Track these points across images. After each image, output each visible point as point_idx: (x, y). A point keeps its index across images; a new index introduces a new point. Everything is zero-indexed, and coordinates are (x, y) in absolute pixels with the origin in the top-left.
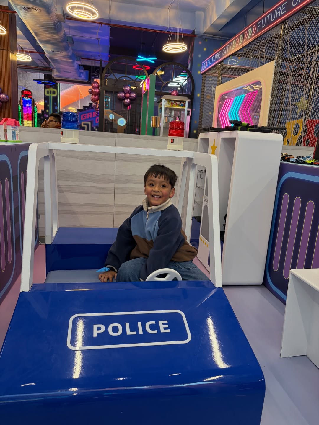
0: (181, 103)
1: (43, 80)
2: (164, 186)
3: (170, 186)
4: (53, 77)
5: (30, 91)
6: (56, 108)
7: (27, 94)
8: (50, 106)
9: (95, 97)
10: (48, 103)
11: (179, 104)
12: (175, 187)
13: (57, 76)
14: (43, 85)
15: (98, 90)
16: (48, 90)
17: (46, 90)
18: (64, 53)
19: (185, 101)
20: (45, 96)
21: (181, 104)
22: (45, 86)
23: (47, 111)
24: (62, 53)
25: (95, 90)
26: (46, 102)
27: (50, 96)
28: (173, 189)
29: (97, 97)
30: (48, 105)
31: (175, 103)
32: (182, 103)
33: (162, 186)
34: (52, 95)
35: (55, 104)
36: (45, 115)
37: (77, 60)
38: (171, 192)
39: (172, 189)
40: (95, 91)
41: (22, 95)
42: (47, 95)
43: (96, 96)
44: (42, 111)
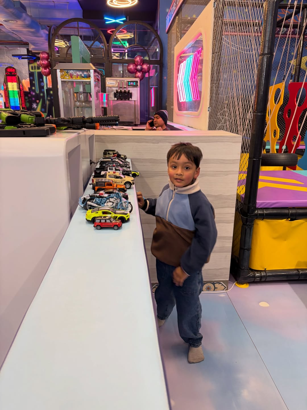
0: (83, 73)
1: (26, 55)
2: (187, 168)
3: (194, 166)
4: (31, 51)
5: (14, 68)
6: (42, 84)
7: (11, 71)
8: (36, 82)
9: (45, 71)
10: (34, 80)
11: (81, 74)
12: (200, 166)
13: (33, 49)
14: (26, 61)
15: (46, 62)
16: (33, 65)
17: (30, 65)
18: (20, 22)
19: (89, 70)
20: (30, 72)
21: (84, 75)
22: (29, 61)
23: (33, 88)
24: (17, 22)
25: (42, 62)
26: (32, 78)
27: (35, 72)
28: (198, 169)
29: (48, 70)
30: (34, 82)
31: (75, 74)
32: (85, 73)
33: (185, 168)
34: (37, 71)
35: (41, 80)
36: (32, 93)
37: (42, 29)
38: (196, 172)
39: (196, 169)
40: (43, 64)
41: (6, 72)
42: (31, 70)
43: (46, 69)
44: (29, 89)
